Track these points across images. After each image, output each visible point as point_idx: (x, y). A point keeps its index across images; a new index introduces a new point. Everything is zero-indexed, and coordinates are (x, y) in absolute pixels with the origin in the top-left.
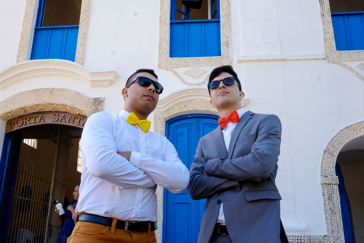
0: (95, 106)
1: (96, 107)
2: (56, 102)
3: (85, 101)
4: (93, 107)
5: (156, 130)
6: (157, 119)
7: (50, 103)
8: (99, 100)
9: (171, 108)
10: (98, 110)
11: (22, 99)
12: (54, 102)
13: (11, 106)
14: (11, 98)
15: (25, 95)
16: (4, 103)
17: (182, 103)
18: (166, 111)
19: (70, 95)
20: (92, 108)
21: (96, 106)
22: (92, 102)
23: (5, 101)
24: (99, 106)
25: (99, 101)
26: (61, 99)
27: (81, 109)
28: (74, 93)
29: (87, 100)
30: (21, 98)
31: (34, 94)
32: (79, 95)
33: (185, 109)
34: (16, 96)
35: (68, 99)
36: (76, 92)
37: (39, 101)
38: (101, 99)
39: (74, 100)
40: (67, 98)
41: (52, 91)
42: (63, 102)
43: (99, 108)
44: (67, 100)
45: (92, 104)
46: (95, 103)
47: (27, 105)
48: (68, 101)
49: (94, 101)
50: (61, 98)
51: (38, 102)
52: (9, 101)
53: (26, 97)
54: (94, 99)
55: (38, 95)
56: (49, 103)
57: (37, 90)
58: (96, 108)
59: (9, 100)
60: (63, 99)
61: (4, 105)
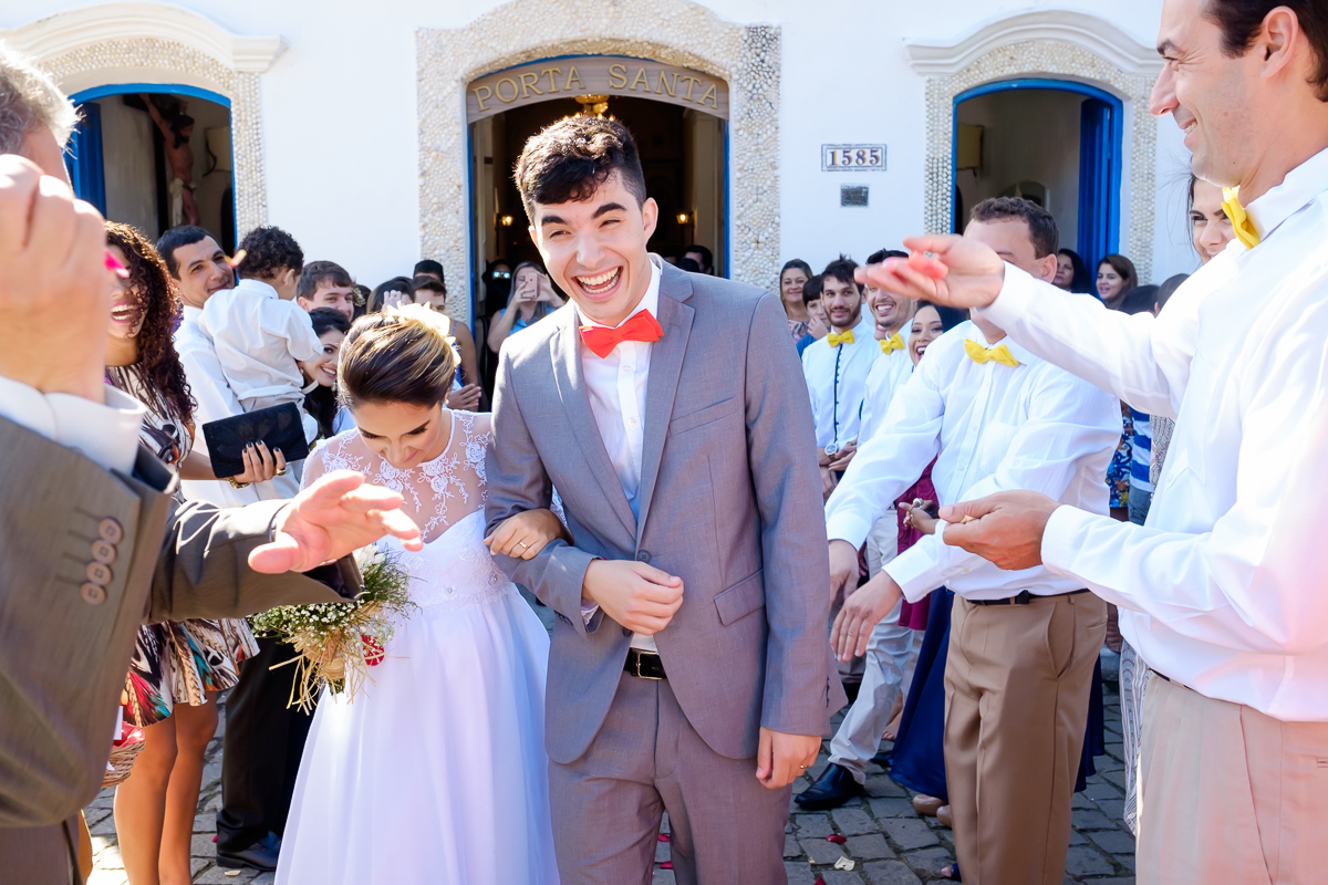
0: (753, 50)
1: (758, 55)
2: (634, 37)
3: (722, 35)
4: (749, 54)
5: (932, 131)
6: (936, 96)
7: (615, 37)
8: (763, 33)
9: (972, 64)
10: (764, 65)
11: (528, 24)
12: (627, 36)
13: (494, 44)
14: (489, 18)
15: (534, 8)
16: (472, 34)
17: (1001, 50)
18: (960, 74)
19: (673, 14)
20: (745, 59)
21: (758, 51)
22: (745, 38)
23: (471, 29)
24: (765, 51)
25: (764, 36)
26: (649, 27)
27: (713, 59)
28: (686, 8)
29: (727, 31)
30: (521, 20)
31: (562, 8)
32: (703, 14)
33: (1013, 68)
34: (505, 12)
35: (669, 26)
36: (692, 6)
37: (581, 31)
38: (772, 32)
39: (690, 30)
40: (666, 23)
42: (657, 37)
43: (767, 58)
44: (669, 29)
45: (746, 45)
46: (753, 41)
47: (543, 41)
48: (672, 34)
49: (749, 37)
50: (649, 23)
51: (579, 34)
52: (485, 29)
53: (537, 15)
54: (749, 29)
55: (573, 10)
56: (612, 37)
58: (758, 59)
59: (486, 23)
60: (655, 26)
61: (472, 42)
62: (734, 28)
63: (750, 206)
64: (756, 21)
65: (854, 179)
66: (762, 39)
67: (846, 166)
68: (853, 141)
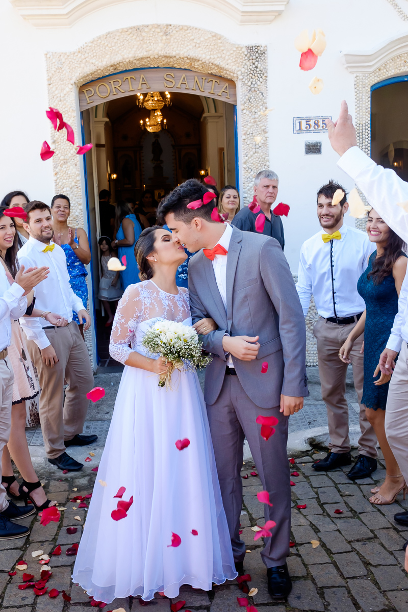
0: (251, 61)
1: (254, 64)
2: (179, 54)
3: (232, 52)
4: (248, 63)
5: (358, 107)
6: (360, 86)
7: (167, 55)
8: (256, 50)
9: (382, 65)
10: (258, 70)
11: (114, 48)
12: (174, 54)
13: (94, 61)
14: (90, 45)
15: (117, 38)
16: (80, 55)
17: (399, 57)
18: (374, 72)
19: (202, 39)
20: (246, 66)
21: (254, 61)
22: (246, 53)
23: (79, 52)
24: (258, 61)
25: (257, 52)
26: (187, 48)
27: (227, 66)
28: (210, 36)
29: (235, 49)
30: (109, 45)
31: (134, 37)
32: (220, 39)
33: (406, 67)
34: (99, 41)
35: (199, 47)
36: (213, 34)
37: (146, 52)
38: (262, 49)
39: (212, 50)
40: (197, 45)
41: (167, 30)
42: (192, 54)
43: (259, 65)
44: (199, 49)
45: (246, 58)
46: (250, 55)
47: (123, 59)
48: (201, 52)
49: (248, 53)
50: (187, 46)
51: (145, 53)
52: (87, 51)
53: (119, 42)
54: (248, 48)
55: (141, 39)
56: (165, 54)
57: (138, 29)
58: (254, 66)
59: (88, 48)
60: (191, 47)
61: (80, 60)
62: (239, 48)
63: (251, 156)
64: (252, 43)
65: (313, 138)
66: (256, 53)
67: (308, 130)
68: (312, 115)
